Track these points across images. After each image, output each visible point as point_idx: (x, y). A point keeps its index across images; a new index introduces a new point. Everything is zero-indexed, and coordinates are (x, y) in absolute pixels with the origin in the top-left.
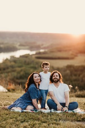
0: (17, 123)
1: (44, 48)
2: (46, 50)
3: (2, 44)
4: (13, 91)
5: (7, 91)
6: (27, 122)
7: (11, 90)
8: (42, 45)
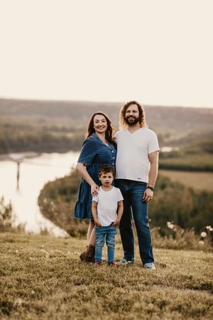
0: (68, 285)
1: (172, 144)
2: (177, 149)
3: (72, 130)
4: (81, 236)
5: (68, 235)
6: (88, 284)
7: (76, 233)
8: (168, 136)
